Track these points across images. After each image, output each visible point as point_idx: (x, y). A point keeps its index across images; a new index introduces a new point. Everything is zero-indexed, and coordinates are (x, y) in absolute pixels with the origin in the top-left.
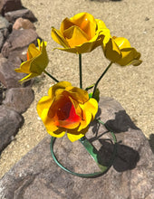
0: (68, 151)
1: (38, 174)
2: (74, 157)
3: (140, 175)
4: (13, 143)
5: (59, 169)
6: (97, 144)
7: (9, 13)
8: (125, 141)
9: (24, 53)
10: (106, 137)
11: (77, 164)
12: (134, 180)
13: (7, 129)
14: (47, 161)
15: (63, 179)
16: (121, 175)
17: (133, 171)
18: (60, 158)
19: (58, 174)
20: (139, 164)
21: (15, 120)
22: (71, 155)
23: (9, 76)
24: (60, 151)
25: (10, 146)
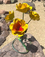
0: (17, 46)
1: (8, 51)
2: (19, 47)
3: (38, 54)
4: (2, 45)
5: (14, 51)
6: (26, 44)
7: (6, 14)
8: (34, 44)
9: (8, 23)
10: (28, 42)
11: (20, 49)
12: (36, 56)
13: (1, 41)
14: (11, 48)
15: (15, 54)
16: (32, 54)
17: (36, 53)
18: (15, 47)
19: (14, 52)
20: (38, 51)
21: (4, 39)
22: (18, 47)
23: (4, 28)
24: (15, 45)
25: (1, 46)
